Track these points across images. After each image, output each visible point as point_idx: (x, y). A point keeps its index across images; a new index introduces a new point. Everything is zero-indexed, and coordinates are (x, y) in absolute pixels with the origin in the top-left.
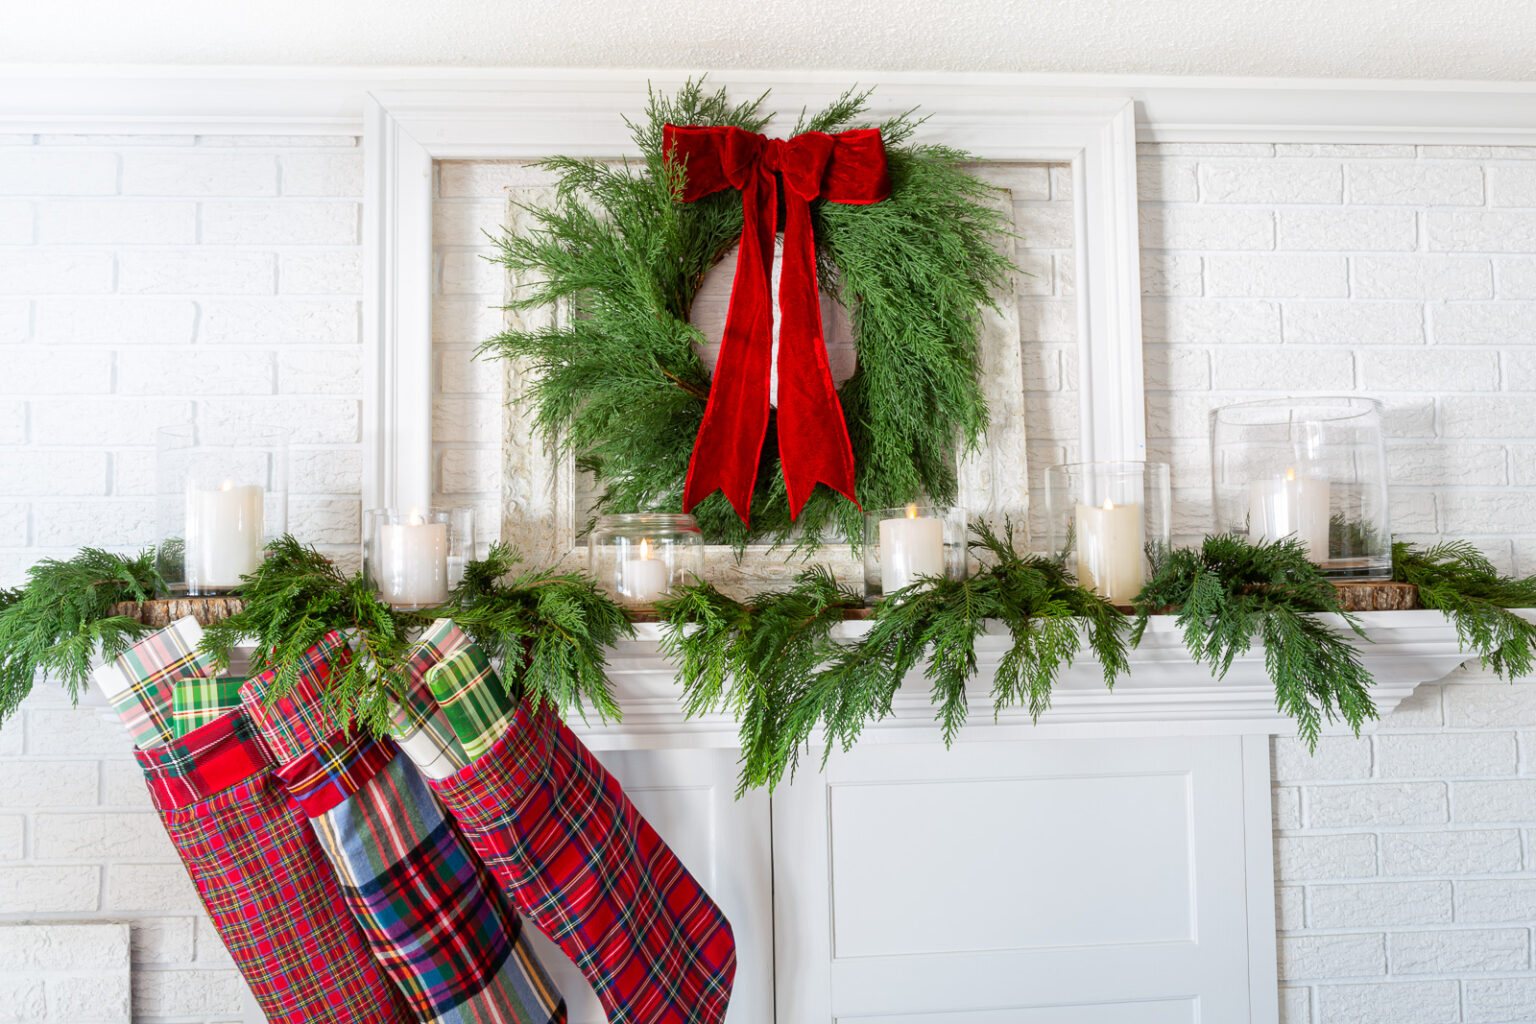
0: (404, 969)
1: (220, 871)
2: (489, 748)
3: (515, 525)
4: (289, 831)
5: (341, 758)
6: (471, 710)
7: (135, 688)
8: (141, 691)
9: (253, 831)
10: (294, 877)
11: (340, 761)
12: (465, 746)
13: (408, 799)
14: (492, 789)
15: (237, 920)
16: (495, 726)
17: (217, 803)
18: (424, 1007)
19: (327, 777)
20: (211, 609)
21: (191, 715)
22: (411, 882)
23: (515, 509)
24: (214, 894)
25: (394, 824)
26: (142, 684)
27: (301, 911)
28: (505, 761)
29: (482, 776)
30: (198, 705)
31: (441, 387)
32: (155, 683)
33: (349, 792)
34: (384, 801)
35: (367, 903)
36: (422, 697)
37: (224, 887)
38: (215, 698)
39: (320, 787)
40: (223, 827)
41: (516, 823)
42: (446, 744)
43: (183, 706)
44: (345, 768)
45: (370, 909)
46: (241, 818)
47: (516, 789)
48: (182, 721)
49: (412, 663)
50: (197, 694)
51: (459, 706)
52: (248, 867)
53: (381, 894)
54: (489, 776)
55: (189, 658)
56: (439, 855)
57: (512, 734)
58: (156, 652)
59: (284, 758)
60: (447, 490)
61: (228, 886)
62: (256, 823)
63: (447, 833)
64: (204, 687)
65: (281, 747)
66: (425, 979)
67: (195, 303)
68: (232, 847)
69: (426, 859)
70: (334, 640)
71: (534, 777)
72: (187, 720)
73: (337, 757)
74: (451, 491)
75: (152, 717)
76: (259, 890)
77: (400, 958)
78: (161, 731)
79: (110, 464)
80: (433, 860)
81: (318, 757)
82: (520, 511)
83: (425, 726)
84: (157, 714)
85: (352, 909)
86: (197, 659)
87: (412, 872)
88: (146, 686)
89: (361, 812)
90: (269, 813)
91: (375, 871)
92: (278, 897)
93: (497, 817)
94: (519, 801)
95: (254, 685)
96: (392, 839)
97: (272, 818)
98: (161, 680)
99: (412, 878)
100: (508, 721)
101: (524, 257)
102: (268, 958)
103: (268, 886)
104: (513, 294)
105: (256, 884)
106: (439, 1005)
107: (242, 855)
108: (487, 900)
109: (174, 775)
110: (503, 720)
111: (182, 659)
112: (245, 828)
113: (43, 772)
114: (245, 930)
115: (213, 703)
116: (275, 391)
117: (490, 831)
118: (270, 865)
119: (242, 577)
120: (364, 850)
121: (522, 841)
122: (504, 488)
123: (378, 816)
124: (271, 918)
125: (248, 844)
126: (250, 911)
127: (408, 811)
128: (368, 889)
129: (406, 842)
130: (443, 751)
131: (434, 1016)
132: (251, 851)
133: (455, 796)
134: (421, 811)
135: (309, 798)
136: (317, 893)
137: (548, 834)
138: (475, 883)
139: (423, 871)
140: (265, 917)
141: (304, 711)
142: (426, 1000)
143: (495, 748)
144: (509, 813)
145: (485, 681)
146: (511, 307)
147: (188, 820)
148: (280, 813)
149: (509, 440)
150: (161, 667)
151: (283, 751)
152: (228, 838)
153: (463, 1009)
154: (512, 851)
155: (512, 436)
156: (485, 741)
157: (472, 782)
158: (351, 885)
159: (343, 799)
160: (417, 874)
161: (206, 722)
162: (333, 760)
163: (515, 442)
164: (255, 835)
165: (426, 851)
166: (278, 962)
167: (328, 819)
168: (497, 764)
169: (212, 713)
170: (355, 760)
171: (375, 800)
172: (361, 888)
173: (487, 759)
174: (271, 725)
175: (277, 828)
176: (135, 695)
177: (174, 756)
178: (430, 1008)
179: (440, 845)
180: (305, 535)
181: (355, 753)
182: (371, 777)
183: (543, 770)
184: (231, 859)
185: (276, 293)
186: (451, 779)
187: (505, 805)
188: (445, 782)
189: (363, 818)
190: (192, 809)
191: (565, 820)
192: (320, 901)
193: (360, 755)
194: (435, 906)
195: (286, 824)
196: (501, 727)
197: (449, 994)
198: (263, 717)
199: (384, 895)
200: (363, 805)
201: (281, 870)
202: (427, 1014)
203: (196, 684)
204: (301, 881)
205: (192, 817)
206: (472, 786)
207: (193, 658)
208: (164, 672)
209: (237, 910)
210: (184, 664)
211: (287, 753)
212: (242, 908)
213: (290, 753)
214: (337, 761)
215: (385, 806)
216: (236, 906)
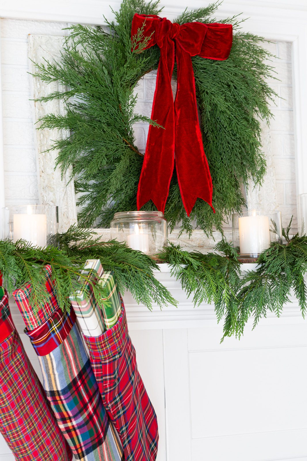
0: (73, 432)
5: (56, 326)
11: (56, 327)
13: (77, 348)
14: (116, 341)
18: (80, 451)
19: (50, 335)
22: (79, 388)
25: (73, 359)
28: (121, 328)
29: (114, 334)
33: (59, 343)
34: (69, 348)
35: (63, 398)
39: (47, 341)
44: (58, 331)
45: (64, 402)
52: (8, 383)
53: (69, 394)
56: (88, 375)
59: (35, 326)
66: (82, 437)
69: (84, 377)
77: (73, 426)
80: (86, 377)
81: (48, 325)
87: (79, 383)
89: (63, 353)
91: (67, 382)
92: (21, 396)
93: (114, 355)
94: (123, 347)
96: (72, 367)
99: (79, 386)
100: (121, 309)
102: (22, 427)
105: (13, 391)
106: (86, 450)
117: (109, 362)
118: (16, 381)
120: (63, 372)
123: (68, 355)
124: (20, 407)
127: (77, 353)
128: (64, 391)
129: (77, 368)
131: (83, 456)
134: (81, 354)
135: (43, 346)
139: (83, 383)
140: (18, 406)
142: (81, 447)
144: (119, 353)
145: (116, 289)
151: (35, 323)
153: (95, 452)
154: (114, 373)
157: (110, 337)
158: (55, 390)
159: (57, 346)
160: (81, 384)
162: (53, 327)
165: (84, 373)
166: (26, 428)
170: (62, 327)
171: (66, 348)
172: (62, 390)
178: (82, 452)
179: (88, 370)
182: (66, 336)
186: (103, 336)
187: (119, 349)
189: (64, 356)
193: (63, 325)
194: (87, 400)
197: (91, 444)
198: (28, 306)
199: (70, 394)
200: (63, 349)
202: (81, 455)
206: (109, 339)
211: (36, 323)
212: (10, 404)
213: (37, 323)
214: (54, 327)
215: (70, 350)
216: (7, 403)
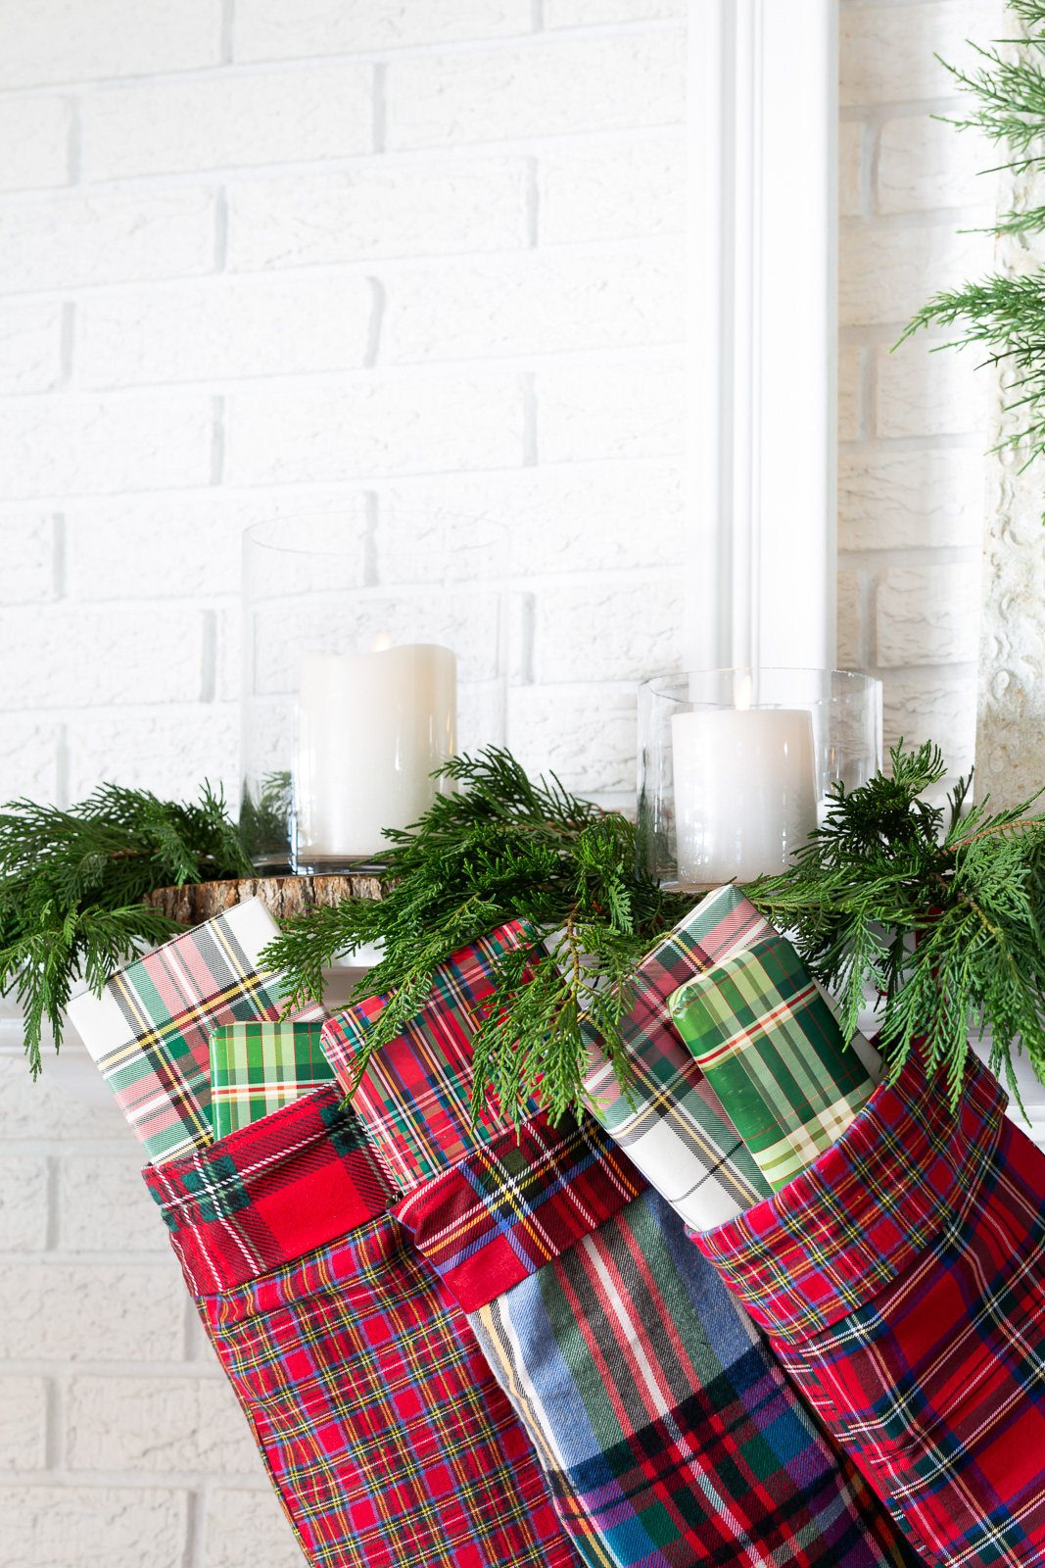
1: (304, 1426)
2: (808, 1164)
3: (1008, 725)
4: (442, 1351)
5: (518, 1184)
6: (766, 1078)
7: (145, 1042)
8: (155, 1048)
9: (371, 1347)
10: (452, 1449)
11: (516, 1191)
12: (761, 1158)
13: (672, 1288)
14: (819, 1256)
15: (339, 1533)
16: (825, 1117)
17: (296, 1280)
19: (490, 1223)
20: (321, 897)
21: (242, 1095)
22: (682, 1471)
23: (1008, 689)
24: (295, 1477)
25: (641, 1338)
26: (158, 1034)
27: (463, 1522)
28: (847, 1196)
29: (796, 1225)
30: (256, 1075)
31: (874, 428)
32: (183, 1032)
33: (539, 1261)
34: (619, 1290)
35: (587, 1509)
36: (664, 1046)
37: (316, 1463)
38: (290, 1062)
39: (477, 1246)
40: (311, 1335)
41: (882, 1338)
42: (723, 1155)
43: (228, 1077)
44: (527, 1206)
45: (594, 1522)
46: (346, 1320)
47: (875, 1262)
48: (225, 1106)
49: (642, 975)
50: (255, 1052)
51: (735, 1067)
52: (358, 1420)
53: (614, 1489)
54: (810, 1226)
55: (249, 983)
56: (746, 1417)
57: (859, 1139)
58: (186, 969)
59: (405, 1180)
60: (888, 660)
61: (320, 1458)
62: (377, 1331)
63: (764, 1372)
64: (268, 1039)
65: (398, 1156)
67: (374, 281)
68: (330, 1377)
69: (717, 1422)
70: (512, 936)
71: (919, 1239)
72: (235, 1104)
73: (511, 1182)
74: (897, 662)
75: (177, 1102)
76: (379, 1471)
78: (193, 1130)
79: (211, 633)
80: (733, 1429)
81: (472, 1179)
82: (1020, 691)
83: (672, 1111)
84: (186, 1094)
85: (564, 1523)
86: (265, 986)
87: (684, 1449)
88: (164, 1037)
89: (567, 1308)
90: (404, 1311)
91: (600, 1437)
92: (417, 1487)
93: (837, 1324)
94: (885, 1291)
95: (343, 1025)
96: (639, 1373)
97: (410, 1323)
98: (194, 1026)
99: (684, 1463)
100: (854, 1109)
101: (1024, 109)
103: (397, 1463)
104: (1016, 198)
105: (373, 1456)
107: (348, 1396)
108: (868, 1538)
109: (210, 1216)
110: (842, 1106)
111: (235, 985)
112: (356, 1341)
113: (85, 1286)
114: (354, 1554)
115: (285, 1073)
116: (531, 459)
117: (828, 1354)
118: (402, 1421)
119: (387, 833)
120: (575, 1389)
121: (904, 1386)
122: (984, 640)
123: (606, 1319)
124: (404, 1534)
125: (361, 1373)
126: (362, 1515)
127: (674, 1315)
128: (589, 1474)
129: (670, 1381)
130: (714, 1170)
132: (366, 1388)
133: (742, 1268)
134: (704, 1318)
135: (458, 1268)
136: (499, 1489)
137: (970, 1378)
138: (836, 1492)
139: (710, 1449)
140: (393, 1528)
141: (447, 1085)
143: (819, 1166)
144: (864, 1314)
145: (798, 1016)
146: (1009, 228)
147: (244, 1318)
148: (426, 1313)
149: (998, 534)
150: (194, 1000)
151: (403, 1165)
152: (322, 1359)
154: (884, 1407)
155: (1007, 522)
156: (799, 1148)
157: (775, 1239)
158: (556, 1469)
159: (526, 1275)
160: (696, 1455)
161: (272, 1110)
162: (503, 1188)
163: (1013, 537)
164: (374, 1356)
165: (716, 1408)
167: (496, 1316)
168: (827, 1201)
169: (284, 1093)
170: (550, 1192)
171: (599, 1285)
172: (571, 1470)
173: (803, 1187)
174: (377, 1108)
175: (420, 1345)
176: (143, 1055)
177: (208, 1176)
179: (750, 1398)
180: (592, 772)
181: (550, 1177)
182: (587, 1230)
183: (943, 1225)
184: (325, 1402)
185: (534, 243)
186: (729, 1228)
187: (851, 1296)
188: (717, 1236)
189: (572, 1321)
190: (251, 1293)
191: (1013, 1350)
192: (505, 1505)
193: (562, 1180)
194: (737, 1530)
195: (436, 1336)
196: (838, 1120)
199: (623, 1491)
200: (572, 1290)
201: (425, 1432)
203: (254, 1032)
204: (466, 1459)
205: (249, 1309)
206: (776, 1248)
207: (259, 984)
208: (200, 1011)
209: (338, 1510)
210: (241, 994)
211: (410, 1168)
212: (348, 1506)
213: (418, 1170)
214: (510, 1190)
215: (622, 1297)
216: (336, 1501)
